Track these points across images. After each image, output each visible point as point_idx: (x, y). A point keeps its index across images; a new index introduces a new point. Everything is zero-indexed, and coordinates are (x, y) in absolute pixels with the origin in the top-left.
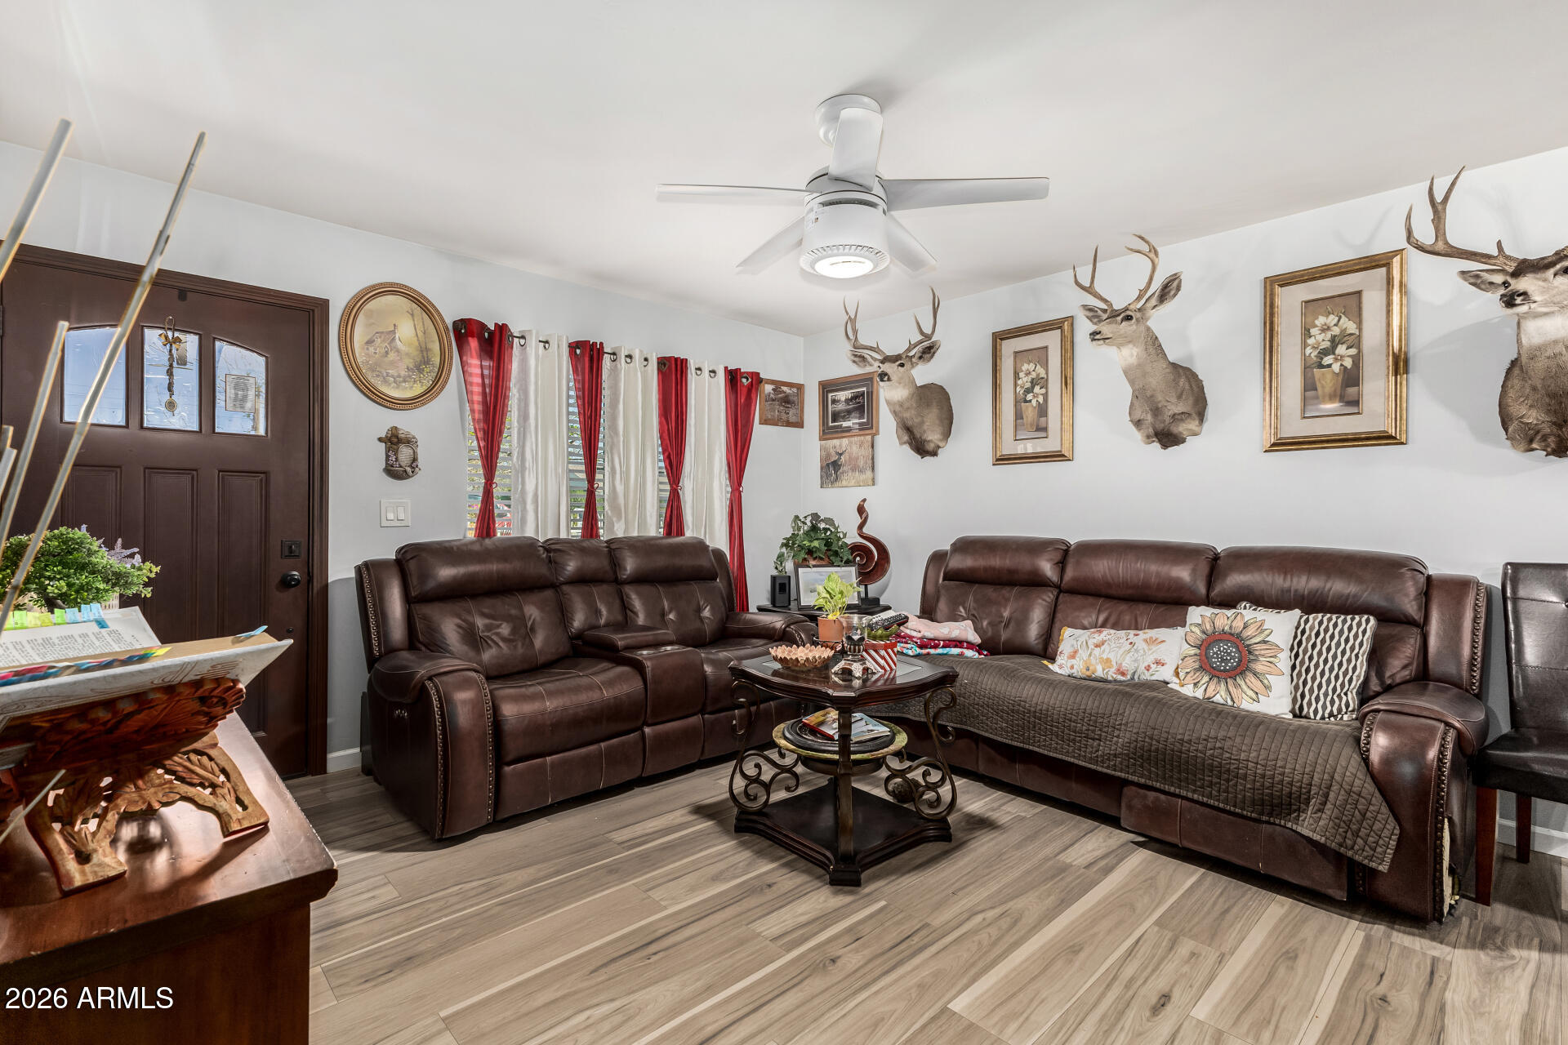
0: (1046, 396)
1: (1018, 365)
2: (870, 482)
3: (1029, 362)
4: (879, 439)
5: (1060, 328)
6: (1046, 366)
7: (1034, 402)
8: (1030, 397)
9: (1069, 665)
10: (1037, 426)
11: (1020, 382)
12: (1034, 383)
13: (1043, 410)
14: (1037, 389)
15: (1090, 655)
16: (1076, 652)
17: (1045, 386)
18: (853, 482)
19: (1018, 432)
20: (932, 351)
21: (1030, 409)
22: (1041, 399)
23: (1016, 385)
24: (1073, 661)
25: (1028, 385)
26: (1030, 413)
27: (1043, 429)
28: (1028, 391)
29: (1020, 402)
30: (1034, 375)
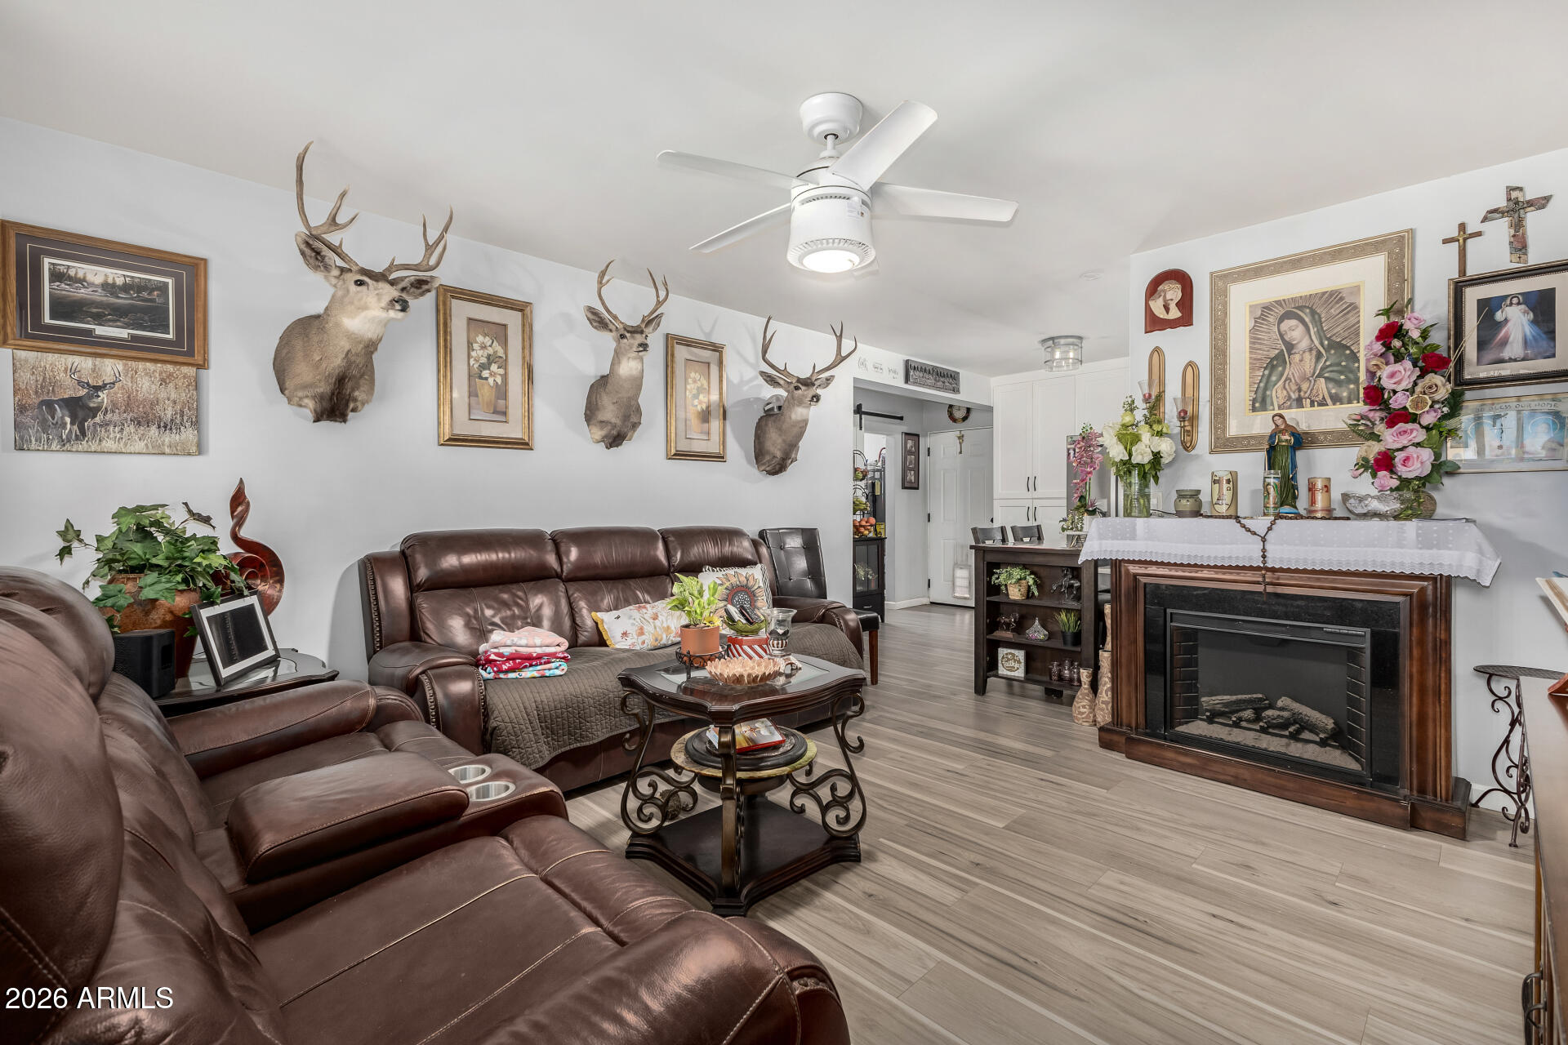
0: (505, 377)
1: (472, 336)
2: (194, 449)
3: (485, 335)
4: (213, 379)
5: (521, 310)
6: (505, 343)
7: (491, 381)
8: (485, 374)
9: (640, 642)
10: (495, 407)
11: (473, 354)
12: (491, 359)
13: (502, 391)
14: (494, 367)
15: (655, 627)
16: (642, 629)
17: (504, 364)
18: (140, 446)
19: (472, 411)
20: (425, 287)
21: (486, 387)
22: (499, 380)
23: (469, 357)
24: (643, 637)
25: (484, 360)
26: (486, 391)
27: (502, 413)
28: (483, 367)
29: (475, 376)
30: (490, 351)
